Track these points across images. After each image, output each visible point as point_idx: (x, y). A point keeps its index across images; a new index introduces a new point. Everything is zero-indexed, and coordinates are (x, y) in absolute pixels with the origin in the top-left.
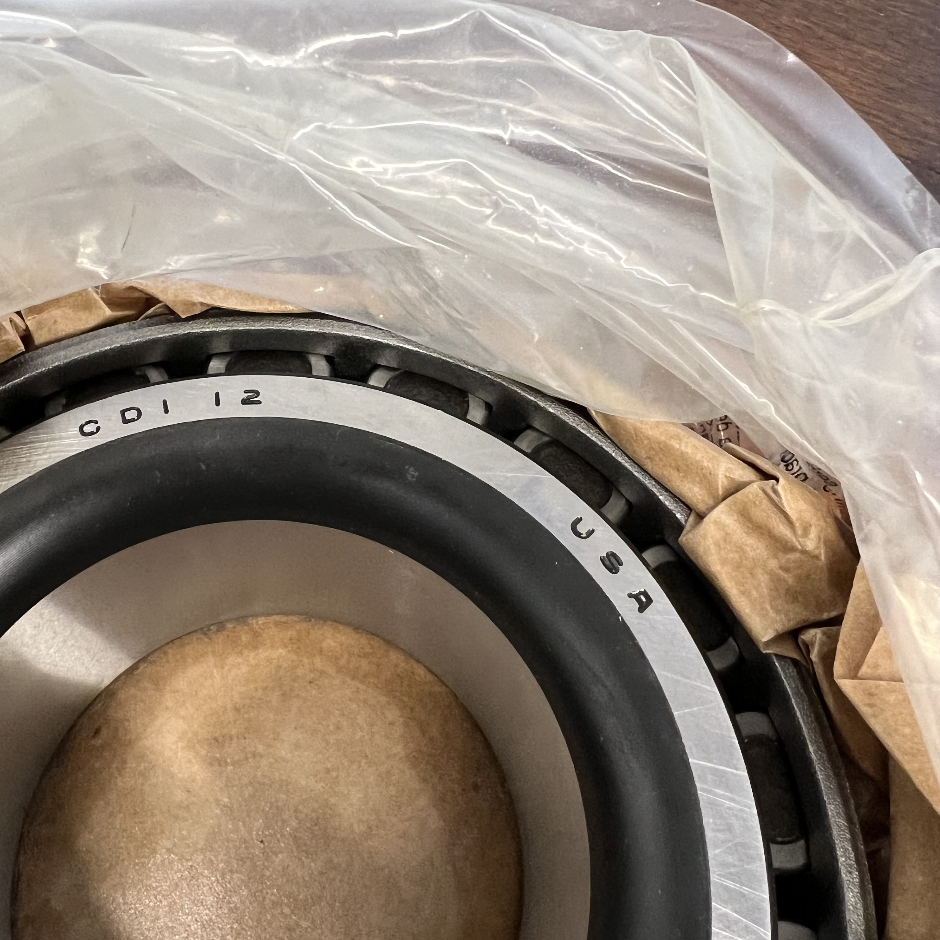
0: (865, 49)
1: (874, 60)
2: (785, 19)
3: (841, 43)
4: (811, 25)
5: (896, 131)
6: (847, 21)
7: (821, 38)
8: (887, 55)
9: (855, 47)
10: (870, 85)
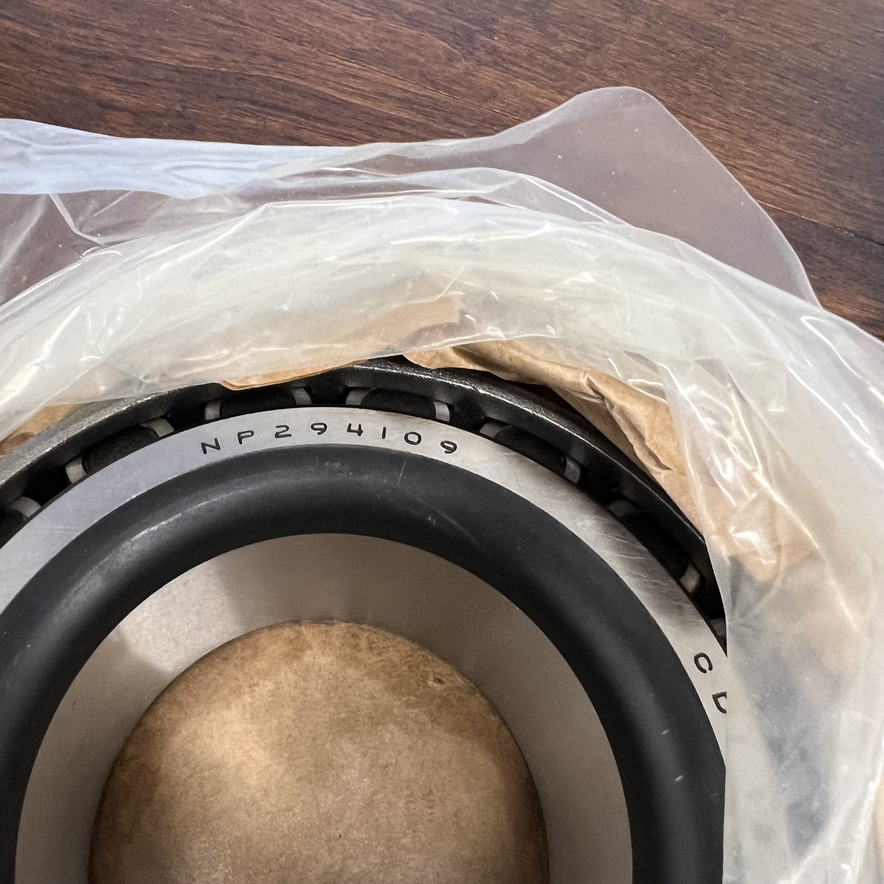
0: (804, 133)
1: (814, 143)
2: (732, 109)
3: (784, 128)
4: (755, 113)
5: (838, 206)
6: (787, 109)
7: (765, 124)
8: (824, 138)
9: (796, 132)
10: (811, 166)
